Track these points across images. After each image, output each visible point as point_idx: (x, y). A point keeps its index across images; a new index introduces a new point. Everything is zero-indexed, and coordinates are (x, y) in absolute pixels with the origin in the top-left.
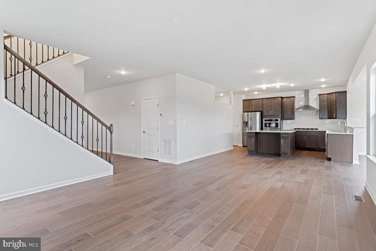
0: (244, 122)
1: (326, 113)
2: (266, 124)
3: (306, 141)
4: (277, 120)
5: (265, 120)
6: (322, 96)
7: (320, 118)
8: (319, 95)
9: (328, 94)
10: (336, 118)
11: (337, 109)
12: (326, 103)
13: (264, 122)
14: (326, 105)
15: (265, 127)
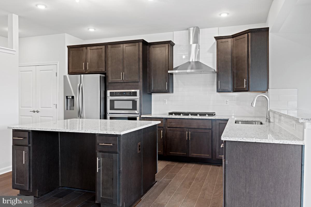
0: (67, 97)
1: (230, 79)
2: (112, 102)
3: (190, 143)
4: (135, 94)
5: (112, 94)
6: (223, 40)
7: (218, 91)
8: (217, 38)
9: (233, 36)
10: (247, 90)
11: (250, 69)
12: (230, 57)
13: (109, 98)
14: (230, 60)
15: (111, 109)
